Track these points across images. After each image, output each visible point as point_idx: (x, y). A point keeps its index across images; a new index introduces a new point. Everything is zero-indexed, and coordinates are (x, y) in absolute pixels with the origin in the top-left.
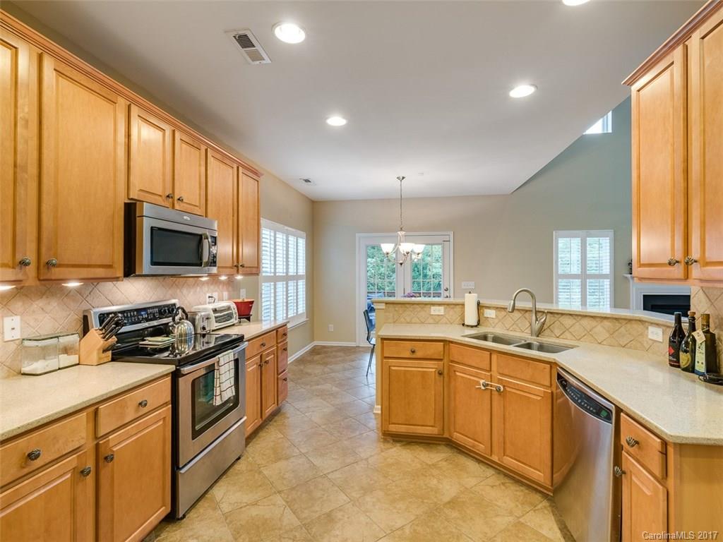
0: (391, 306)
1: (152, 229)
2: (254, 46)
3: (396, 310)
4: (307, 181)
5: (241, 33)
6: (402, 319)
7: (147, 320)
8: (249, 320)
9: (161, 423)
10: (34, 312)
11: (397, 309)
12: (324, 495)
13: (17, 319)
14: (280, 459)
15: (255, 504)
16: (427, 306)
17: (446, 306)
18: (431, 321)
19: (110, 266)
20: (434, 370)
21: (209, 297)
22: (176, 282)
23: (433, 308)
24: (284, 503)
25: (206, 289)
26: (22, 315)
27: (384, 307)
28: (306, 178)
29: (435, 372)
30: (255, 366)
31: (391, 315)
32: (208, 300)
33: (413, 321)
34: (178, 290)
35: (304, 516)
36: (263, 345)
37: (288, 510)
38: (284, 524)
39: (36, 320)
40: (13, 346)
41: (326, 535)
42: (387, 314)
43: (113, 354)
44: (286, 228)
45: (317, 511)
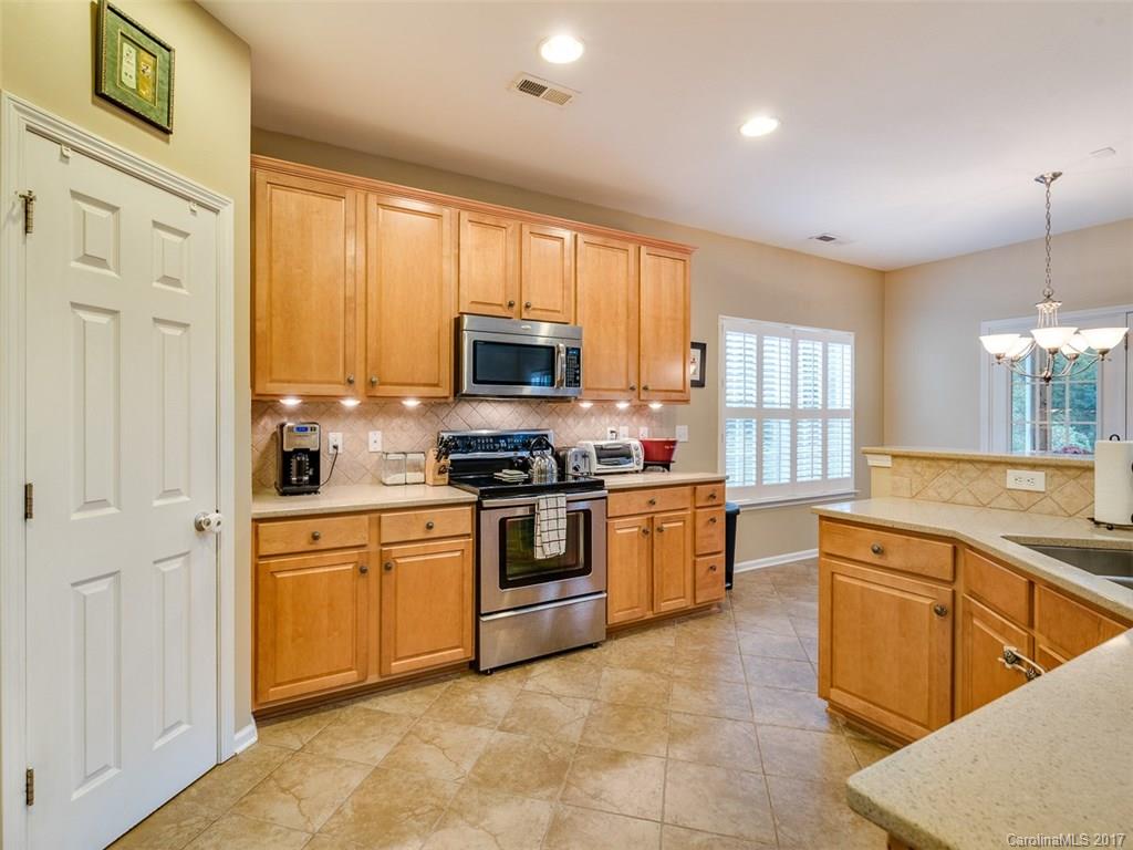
0: (906, 461)
1: (475, 343)
2: (545, 88)
3: (916, 472)
4: (825, 238)
5: (519, 81)
6: (931, 493)
7: (506, 450)
8: (669, 470)
9: (458, 554)
10: (393, 429)
11: (919, 469)
12: (640, 731)
13: (379, 434)
14: (639, 668)
15: (558, 698)
16: (994, 468)
17: (1050, 471)
18: (1009, 503)
19: (436, 385)
20: (928, 602)
21: (612, 432)
22: (557, 409)
23: (1012, 473)
24: (586, 714)
25: (608, 420)
26: (383, 431)
27: (889, 464)
28: (820, 234)
29: (931, 605)
30: (636, 529)
31: (906, 481)
32: (609, 435)
33: (959, 498)
34: (560, 420)
35: (592, 738)
36: (652, 503)
37: (581, 723)
38: (562, 732)
39: (395, 436)
40: (376, 457)
41: (588, 770)
42: (897, 478)
43: (450, 477)
44: (793, 327)
45: (610, 742)
